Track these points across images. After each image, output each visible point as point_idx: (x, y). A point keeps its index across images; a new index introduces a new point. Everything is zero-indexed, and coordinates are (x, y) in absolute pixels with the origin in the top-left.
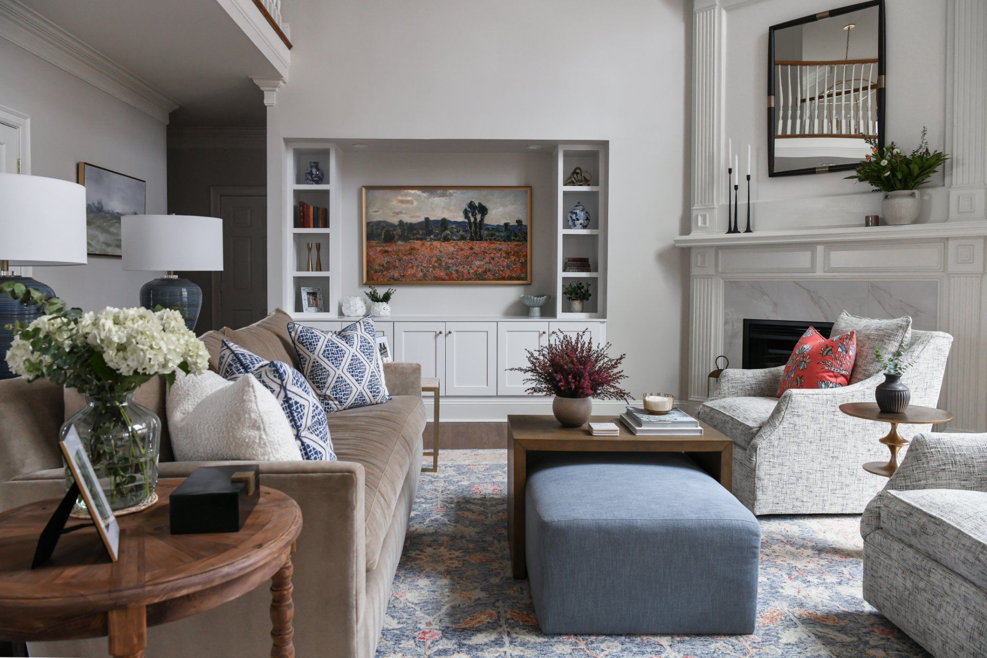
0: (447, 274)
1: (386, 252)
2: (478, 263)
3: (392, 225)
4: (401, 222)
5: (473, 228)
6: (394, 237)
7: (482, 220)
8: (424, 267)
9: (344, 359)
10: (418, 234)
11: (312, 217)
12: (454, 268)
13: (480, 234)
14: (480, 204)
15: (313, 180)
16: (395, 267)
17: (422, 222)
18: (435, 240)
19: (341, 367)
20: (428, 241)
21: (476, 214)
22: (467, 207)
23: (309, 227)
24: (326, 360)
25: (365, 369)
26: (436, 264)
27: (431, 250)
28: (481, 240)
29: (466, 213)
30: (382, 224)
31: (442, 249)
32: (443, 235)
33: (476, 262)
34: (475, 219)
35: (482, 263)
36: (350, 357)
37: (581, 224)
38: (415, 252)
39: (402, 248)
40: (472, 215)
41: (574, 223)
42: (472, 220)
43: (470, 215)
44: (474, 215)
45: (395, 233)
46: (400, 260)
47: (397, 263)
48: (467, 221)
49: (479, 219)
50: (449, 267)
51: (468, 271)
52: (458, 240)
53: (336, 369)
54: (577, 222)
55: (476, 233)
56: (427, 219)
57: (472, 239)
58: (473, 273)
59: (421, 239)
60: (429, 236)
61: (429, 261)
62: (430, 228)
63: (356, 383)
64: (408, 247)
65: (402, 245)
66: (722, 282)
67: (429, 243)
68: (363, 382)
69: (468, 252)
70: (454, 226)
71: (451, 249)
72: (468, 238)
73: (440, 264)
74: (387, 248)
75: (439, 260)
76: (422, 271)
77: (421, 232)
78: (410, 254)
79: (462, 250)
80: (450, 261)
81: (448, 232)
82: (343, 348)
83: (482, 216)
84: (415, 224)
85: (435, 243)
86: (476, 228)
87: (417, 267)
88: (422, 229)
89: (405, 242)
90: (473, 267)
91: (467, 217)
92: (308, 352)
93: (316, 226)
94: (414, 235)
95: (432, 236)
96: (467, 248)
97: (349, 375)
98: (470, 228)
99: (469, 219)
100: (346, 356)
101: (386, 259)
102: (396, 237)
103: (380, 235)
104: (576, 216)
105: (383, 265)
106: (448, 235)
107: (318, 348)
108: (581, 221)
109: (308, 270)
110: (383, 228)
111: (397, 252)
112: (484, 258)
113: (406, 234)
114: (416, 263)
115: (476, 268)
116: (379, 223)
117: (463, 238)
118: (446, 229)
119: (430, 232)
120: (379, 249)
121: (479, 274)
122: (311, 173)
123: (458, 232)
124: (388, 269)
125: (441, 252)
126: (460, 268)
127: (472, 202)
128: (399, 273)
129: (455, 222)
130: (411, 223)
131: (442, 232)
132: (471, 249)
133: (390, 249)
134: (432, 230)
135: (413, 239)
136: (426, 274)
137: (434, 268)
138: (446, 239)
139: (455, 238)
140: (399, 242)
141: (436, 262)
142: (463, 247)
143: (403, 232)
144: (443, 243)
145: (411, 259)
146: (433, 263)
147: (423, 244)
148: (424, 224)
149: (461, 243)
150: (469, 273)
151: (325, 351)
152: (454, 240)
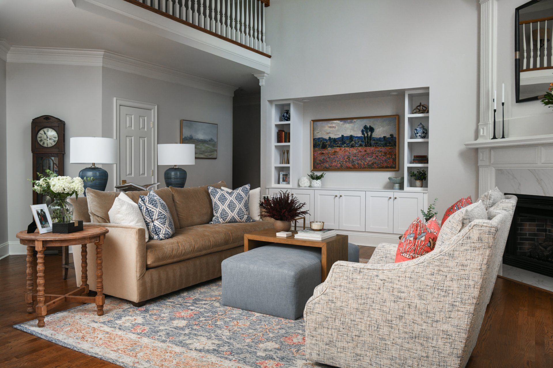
0: (353, 165)
1: (323, 153)
2: (369, 159)
3: (326, 140)
4: (330, 138)
5: (366, 140)
6: (326, 146)
7: (371, 135)
8: (341, 161)
9: (227, 202)
10: (338, 144)
11: (283, 137)
12: (357, 162)
13: (370, 143)
14: (370, 126)
15: (285, 119)
16: (327, 161)
17: (340, 137)
18: (346, 147)
19: (224, 205)
20: (343, 148)
21: (368, 132)
22: (363, 128)
23: (282, 142)
24: (219, 202)
25: (236, 207)
26: (347, 160)
27: (345, 152)
28: (371, 146)
29: (363, 131)
30: (321, 139)
31: (350, 152)
32: (350, 144)
33: (368, 159)
34: (368, 135)
35: (371, 159)
36: (229, 201)
37: (420, 136)
38: (336, 153)
39: (330, 151)
40: (366, 133)
41: (416, 135)
42: (366, 135)
43: (365, 132)
44: (367, 133)
45: (327, 143)
46: (329, 158)
47: (328, 159)
48: (363, 136)
49: (369, 135)
50: (354, 161)
51: (364, 163)
52: (358, 147)
53: (222, 206)
54: (417, 135)
55: (368, 143)
56: (343, 136)
57: (366, 146)
58: (366, 164)
59: (340, 147)
60: (344, 145)
61: (344, 158)
62: (344, 141)
63: (231, 212)
64: (333, 151)
65: (330, 150)
66: (493, 170)
67: (344, 148)
68: (234, 212)
69: (364, 153)
70: (356, 139)
71: (355, 151)
72: (364, 145)
73: (349, 160)
74: (323, 152)
75: (349, 158)
76: (340, 163)
77: (340, 143)
78: (334, 155)
79: (361, 152)
80: (354, 158)
81: (353, 142)
82: (227, 197)
83: (371, 133)
84: (337, 139)
85: (347, 148)
86: (368, 140)
87: (338, 161)
88: (340, 141)
89: (332, 148)
90: (366, 161)
91: (363, 134)
92: (213, 198)
93: (285, 142)
94: (336, 144)
95: (345, 145)
96: (363, 151)
97: (228, 209)
98: (365, 140)
99: (364, 135)
100: (227, 201)
101: (323, 157)
102: (328, 146)
103: (320, 145)
104: (417, 131)
105: (321, 161)
106: (353, 144)
107: (217, 196)
108: (419, 134)
109: (283, 164)
110: (321, 141)
111: (327, 154)
112: (372, 156)
113: (332, 144)
114: (337, 159)
115: (368, 162)
116: (319, 138)
117: (361, 145)
118: (352, 141)
119: (344, 143)
120: (319, 152)
121: (370, 165)
122: (284, 116)
123: (358, 142)
124: (323, 163)
125: (350, 153)
126: (360, 162)
127: (366, 125)
128: (329, 165)
129: (357, 137)
130: (335, 138)
131: (350, 142)
132: (366, 151)
133: (324, 152)
134: (345, 142)
135: (336, 147)
136: (342, 165)
137: (346, 162)
138: (352, 146)
139: (357, 145)
140: (329, 149)
141: (347, 158)
142: (361, 150)
143: (331, 143)
144: (351, 149)
145: (335, 157)
146: (345, 159)
147: (341, 149)
148: (341, 139)
149: (360, 148)
150: (364, 164)
151: (219, 198)
152: (356, 146)
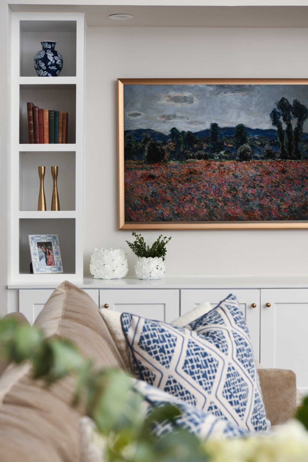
0: (245, 212)
1: (152, 177)
2: (293, 194)
3: (161, 136)
4: (174, 130)
5: (286, 140)
6: (163, 155)
7: (300, 127)
8: (209, 200)
9: (217, 375)
10: (201, 149)
11: (46, 126)
12: (257, 202)
13: (297, 149)
14: (296, 102)
15: (48, 70)
16: (165, 201)
17: (207, 131)
18: (226, 158)
19: (213, 390)
20: (217, 161)
21: (290, 118)
22: (276, 107)
23: (42, 141)
24: (189, 378)
25: (247, 390)
26: (229, 196)
27: (222, 173)
28: (298, 157)
29: (274, 116)
30: (144, 134)
31: (238, 173)
32: (239, 151)
33: (290, 193)
34: (289, 126)
35: (300, 194)
36: (226, 372)
38: (196, 176)
39: (175, 171)
40: (285, 120)
42: (284, 127)
43: (281, 119)
44: (287, 120)
45: (164, 147)
46: (172, 190)
47: (169, 195)
48: (276, 128)
49: (294, 127)
50: (248, 201)
51: (279, 206)
52: (262, 158)
53: (205, 393)
55: (290, 147)
56: (214, 126)
57: (284, 157)
58: (285, 209)
59: (206, 157)
60: (218, 152)
61: (218, 192)
62: (219, 141)
63: (236, 415)
64: (185, 171)
65: (176, 167)
67: (218, 163)
68: (246, 413)
69: (279, 176)
70: (256, 136)
71: (252, 172)
72: (278, 155)
73: (234, 196)
74: (152, 172)
75: (233, 189)
76: (206, 206)
77: (205, 146)
78: (188, 180)
79: (269, 173)
80: (250, 191)
81: (247, 146)
82: (214, 356)
83: (299, 120)
84: (196, 134)
85: (227, 163)
86: (290, 140)
87: (200, 200)
88: (207, 142)
89: (181, 161)
90: (285, 199)
91: (276, 122)
92: (158, 364)
93: (53, 140)
94: (195, 150)
95: (222, 152)
96: (276, 170)
97: (226, 402)
98: (282, 139)
99: (279, 126)
100: (219, 369)
101: (151, 189)
102: (167, 154)
103: (142, 151)
105: (146, 198)
106: (247, 150)
107: (175, 357)
109: (40, 209)
110: (147, 140)
111: (168, 178)
112: (302, 186)
113: (182, 150)
114: (198, 195)
115: (290, 202)
116: (140, 131)
117: (269, 155)
118: (244, 141)
119: (219, 147)
120: (140, 173)
121: (295, 211)
122: (45, 60)
123: (262, 145)
124: (153, 204)
125: (236, 177)
126: (266, 202)
127: (283, 99)
128: (171, 209)
129: (258, 131)
130: (189, 133)
131: (238, 145)
132: (283, 171)
133: (157, 173)
134: (222, 144)
135: (193, 157)
136: (212, 211)
137: (225, 201)
138: (244, 157)
139: (257, 155)
140: (172, 162)
141: (229, 192)
142: (270, 169)
143: (177, 146)
144: (239, 164)
145: (190, 189)
146: (223, 194)
147: (209, 165)
148: (210, 135)
149: (266, 163)
150: (280, 209)
151: (186, 362)
152: (256, 158)
